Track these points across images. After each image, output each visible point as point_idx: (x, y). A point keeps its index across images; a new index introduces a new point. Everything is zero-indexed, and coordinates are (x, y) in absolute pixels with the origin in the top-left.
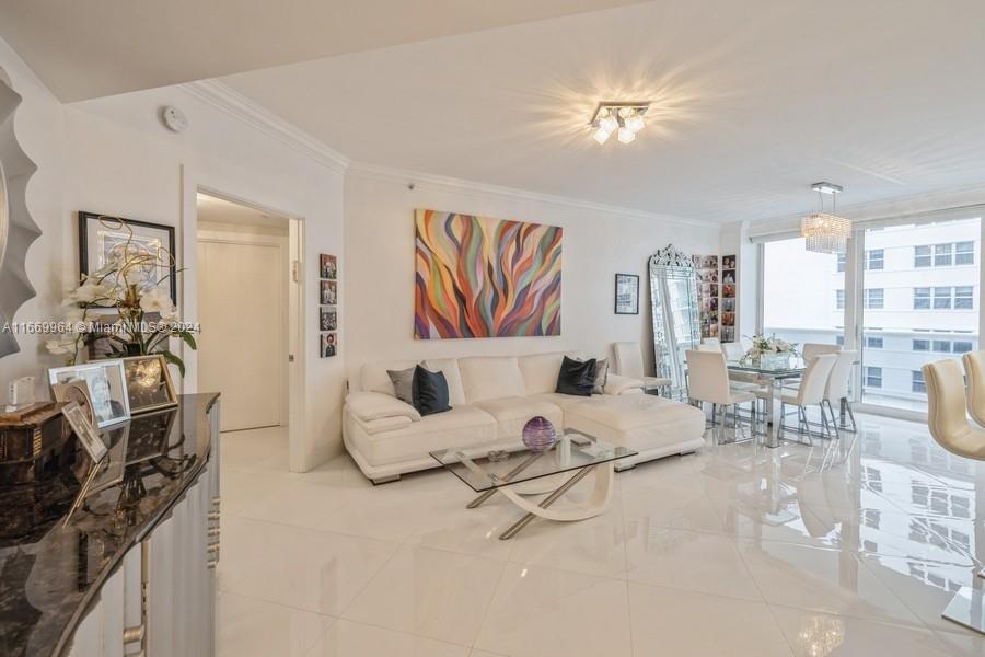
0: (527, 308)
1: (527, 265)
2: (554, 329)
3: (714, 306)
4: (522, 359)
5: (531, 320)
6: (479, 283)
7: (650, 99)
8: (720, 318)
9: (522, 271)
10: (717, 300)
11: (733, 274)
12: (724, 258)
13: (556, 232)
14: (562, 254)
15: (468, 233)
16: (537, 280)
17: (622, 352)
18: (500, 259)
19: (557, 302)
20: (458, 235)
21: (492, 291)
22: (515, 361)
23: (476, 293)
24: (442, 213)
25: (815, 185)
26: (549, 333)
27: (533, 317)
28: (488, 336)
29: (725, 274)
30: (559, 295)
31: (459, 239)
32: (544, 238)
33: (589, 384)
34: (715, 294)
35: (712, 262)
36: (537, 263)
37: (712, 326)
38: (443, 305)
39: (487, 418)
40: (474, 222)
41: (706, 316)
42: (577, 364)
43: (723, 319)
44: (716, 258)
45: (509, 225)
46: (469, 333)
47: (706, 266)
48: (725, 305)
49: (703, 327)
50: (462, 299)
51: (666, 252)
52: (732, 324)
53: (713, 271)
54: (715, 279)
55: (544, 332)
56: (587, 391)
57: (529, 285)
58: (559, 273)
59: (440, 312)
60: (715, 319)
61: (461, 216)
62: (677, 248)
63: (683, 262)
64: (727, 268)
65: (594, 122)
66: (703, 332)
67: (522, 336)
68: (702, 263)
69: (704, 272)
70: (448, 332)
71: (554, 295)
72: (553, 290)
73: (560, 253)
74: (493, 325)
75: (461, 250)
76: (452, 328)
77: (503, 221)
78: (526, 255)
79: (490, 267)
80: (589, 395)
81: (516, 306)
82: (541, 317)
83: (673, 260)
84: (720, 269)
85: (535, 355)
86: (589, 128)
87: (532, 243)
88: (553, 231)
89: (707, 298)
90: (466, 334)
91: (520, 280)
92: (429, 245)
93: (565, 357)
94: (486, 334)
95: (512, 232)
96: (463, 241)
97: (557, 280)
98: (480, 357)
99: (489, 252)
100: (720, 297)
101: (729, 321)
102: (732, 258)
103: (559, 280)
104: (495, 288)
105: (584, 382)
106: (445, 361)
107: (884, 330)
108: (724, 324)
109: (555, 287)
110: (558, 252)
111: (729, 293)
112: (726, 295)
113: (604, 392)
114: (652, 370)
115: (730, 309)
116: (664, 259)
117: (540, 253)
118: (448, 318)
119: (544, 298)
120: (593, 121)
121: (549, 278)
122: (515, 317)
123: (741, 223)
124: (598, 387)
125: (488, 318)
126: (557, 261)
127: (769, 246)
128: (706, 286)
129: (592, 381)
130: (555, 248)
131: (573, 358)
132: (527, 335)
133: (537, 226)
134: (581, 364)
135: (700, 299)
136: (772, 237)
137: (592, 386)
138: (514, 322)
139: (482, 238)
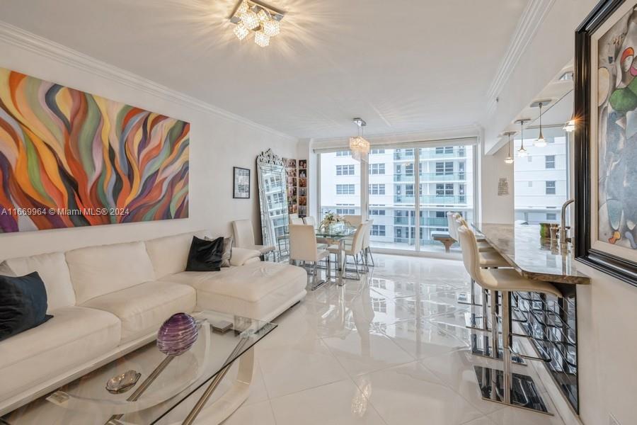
0: (154, 193)
1: (154, 153)
2: (182, 212)
3: (295, 193)
4: (149, 243)
5: (158, 206)
6: (95, 167)
7: (286, 8)
8: (298, 200)
9: (149, 158)
10: (296, 188)
11: (305, 171)
12: (300, 161)
13: (184, 127)
14: (190, 146)
15: (81, 110)
16: (166, 167)
17: (240, 229)
18: (124, 145)
19: (185, 190)
20: (67, 111)
21: (114, 177)
22: (143, 245)
23: (93, 177)
24: (40, 81)
25: (355, 119)
26: (178, 216)
27: (161, 203)
28: (109, 222)
29: (300, 171)
30: (187, 183)
31: (68, 115)
32: (172, 130)
33: (218, 259)
34: (295, 185)
35: (293, 164)
36: (165, 151)
37: (294, 206)
38: (42, 190)
39: (107, 318)
40: (88, 99)
41: (290, 199)
42: (205, 243)
43: (300, 201)
44: (295, 161)
45: (134, 111)
46: (83, 221)
47: (290, 166)
48: (301, 191)
49: (289, 207)
50: (71, 183)
51: (267, 154)
52: (305, 205)
53: (294, 169)
54: (295, 175)
55: (173, 215)
56: (216, 266)
57: (157, 171)
58: (187, 162)
60: (295, 201)
61: (71, 90)
62: (274, 152)
63: (277, 162)
64: (302, 168)
65: (233, 17)
66: (289, 210)
67: (150, 220)
68: (288, 164)
69: (289, 169)
70: (49, 221)
71: (183, 181)
72: (181, 178)
73: (188, 144)
77: (127, 107)
78: (154, 143)
79: (111, 151)
80: (218, 269)
81: (142, 192)
82: (170, 202)
83: (271, 159)
84: (298, 169)
85: (164, 238)
86: (227, 23)
87: (160, 133)
88: (180, 126)
89: (291, 187)
90: (78, 223)
91: (147, 167)
92: (16, 116)
93: (194, 237)
94: (107, 220)
95: (137, 119)
96: (74, 117)
97: (186, 168)
98: (97, 247)
99: (110, 133)
100: (298, 187)
101: (303, 203)
102: (305, 162)
103: (187, 169)
104: (117, 174)
105: (213, 258)
106: (42, 257)
107: (386, 206)
108: (300, 204)
109: (183, 174)
110: (186, 145)
111: (303, 184)
112: (301, 186)
113: (230, 265)
114: (260, 240)
115: (304, 194)
116: (266, 159)
117: (168, 144)
119: (172, 185)
120: (231, 17)
121: (177, 167)
122: (142, 203)
123: (309, 140)
124: (225, 261)
125: (107, 203)
126: (184, 152)
127: (323, 156)
128: (290, 179)
129: (221, 257)
130: (183, 140)
131: (202, 237)
132: (154, 220)
133: (166, 118)
134: (209, 242)
135: (287, 188)
136: (325, 150)
137: (221, 261)
138: (140, 207)
139: (100, 118)
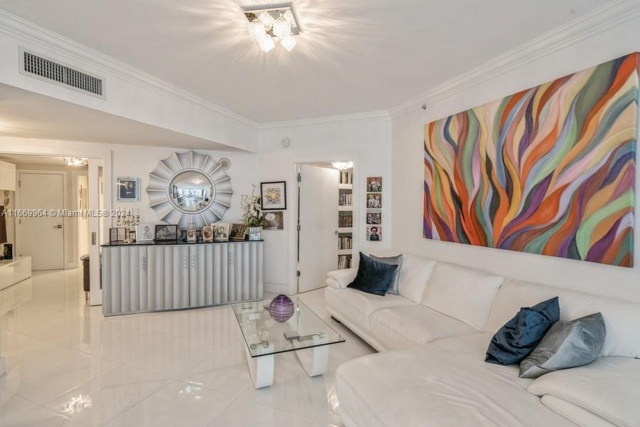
0: (546, 212)
1: (545, 146)
2: (607, 253)
5: (551, 232)
6: (475, 181)
9: (534, 159)
15: (464, 132)
16: (566, 167)
18: (502, 150)
20: (454, 135)
21: (491, 191)
23: (472, 195)
24: (442, 121)
27: (558, 228)
28: (486, 245)
31: (456, 139)
32: (580, 95)
36: (566, 141)
38: (442, 209)
40: (470, 115)
45: (515, 99)
46: (465, 239)
50: (458, 201)
55: (583, 254)
57: (550, 177)
59: (440, 215)
61: (459, 116)
67: (537, 252)
71: (613, 185)
72: (606, 182)
74: (492, 232)
75: (458, 150)
76: (449, 230)
77: (506, 99)
78: (543, 132)
79: (489, 162)
81: (525, 209)
82: (576, 228)
87: (555, 110)
88: (604, 74)
90: (462, 240)
91: (532, 173)
92: (432, 154)
94: (484, 242)
95: (518, 108)
96: (459, 141)
99: (489, 146)
103: (630, 154)
104: (494, 188)
109: (611, 172)
110: (622, 106)
118: (446, 221)
119: (583, 196)
121: (595, 159)
122: (520, 227)
125: (485, 223)
126: (618, 122)
130: (610, 103)
133: (569, 78)
138: (522, 232)
139: (479, 131)
